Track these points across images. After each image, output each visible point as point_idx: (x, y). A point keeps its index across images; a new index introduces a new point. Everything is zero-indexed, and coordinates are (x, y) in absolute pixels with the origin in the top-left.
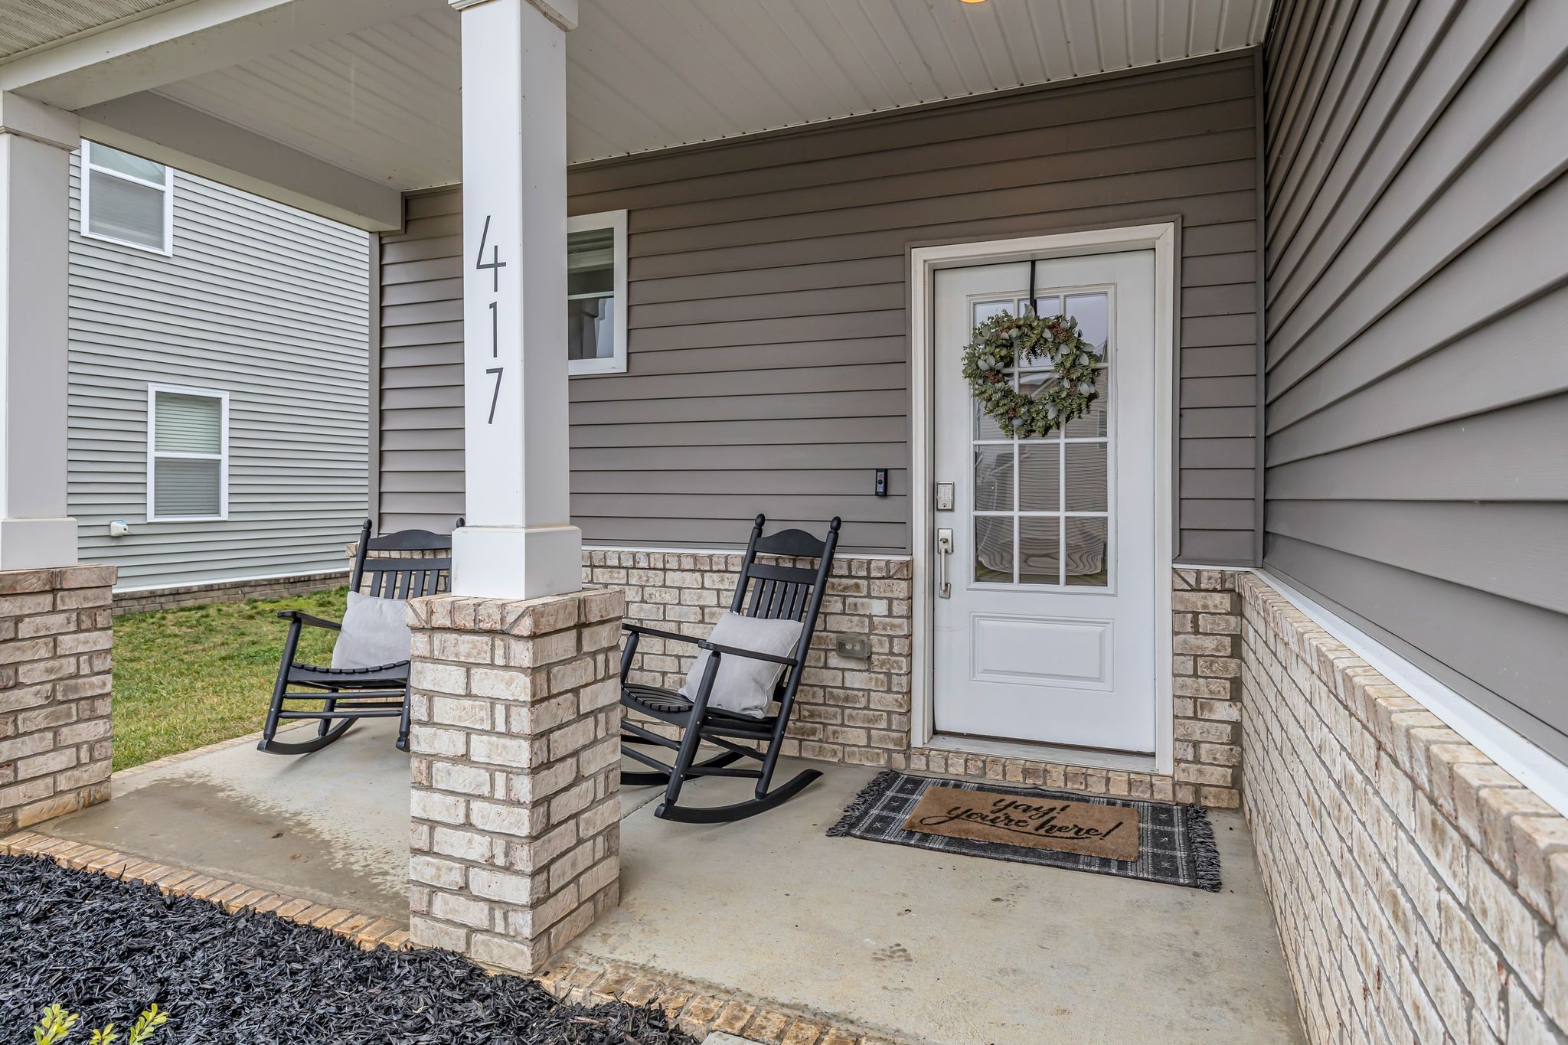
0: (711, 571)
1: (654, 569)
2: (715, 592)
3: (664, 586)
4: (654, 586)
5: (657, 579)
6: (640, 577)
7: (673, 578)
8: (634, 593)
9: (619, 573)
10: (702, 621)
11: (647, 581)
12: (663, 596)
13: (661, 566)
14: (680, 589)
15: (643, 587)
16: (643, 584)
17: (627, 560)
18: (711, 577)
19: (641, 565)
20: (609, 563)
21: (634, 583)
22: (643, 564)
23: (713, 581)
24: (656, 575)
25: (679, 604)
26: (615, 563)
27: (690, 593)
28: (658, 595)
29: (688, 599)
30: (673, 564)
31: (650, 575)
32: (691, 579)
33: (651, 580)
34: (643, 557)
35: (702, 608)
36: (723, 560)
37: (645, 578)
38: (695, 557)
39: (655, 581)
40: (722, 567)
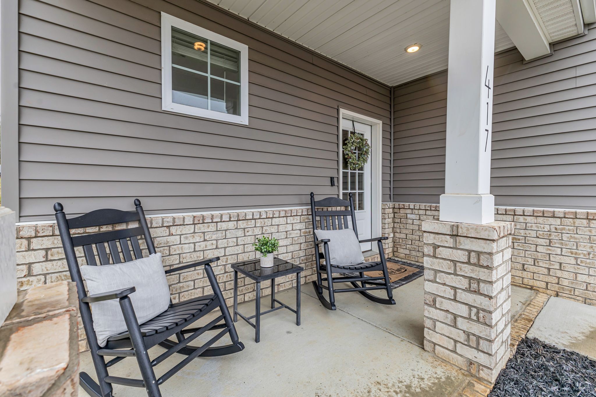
0: (291, 216)
1: (269, 218)
2: (291, 225)
3: (272, 225)
4: (267, 226)
5: (269, 222)
6: (261, 223)
7: (276, 221)
8: (258, 230)
9: (251, 222)
10: (286, 238)
11: (264, 224)
12: (271, 230)
13: (271, 216)
14: (278, 225)
15: (262, 227)
16: (262, 225)
17: (257, 215)
18: (290, 219)
19: (263, 217)
20: (247, 218)
21: (258, 226)
22: (264, 216)
23: (291, 220)
24: (268, 221)
25: (278, 232)
26: (251, 217)
27: (282, 227)
28: (269, 229)
29: (281, 229)
30: (277, 215)
31: (266, 221)
32: (282, 221)
33: (266, 223)
34: (264, 213)
35: (286, 232)
36: (296, 211)
37: (263, 223)
38: (286, 211)
39: (268, 224)
40: (295, 214)
